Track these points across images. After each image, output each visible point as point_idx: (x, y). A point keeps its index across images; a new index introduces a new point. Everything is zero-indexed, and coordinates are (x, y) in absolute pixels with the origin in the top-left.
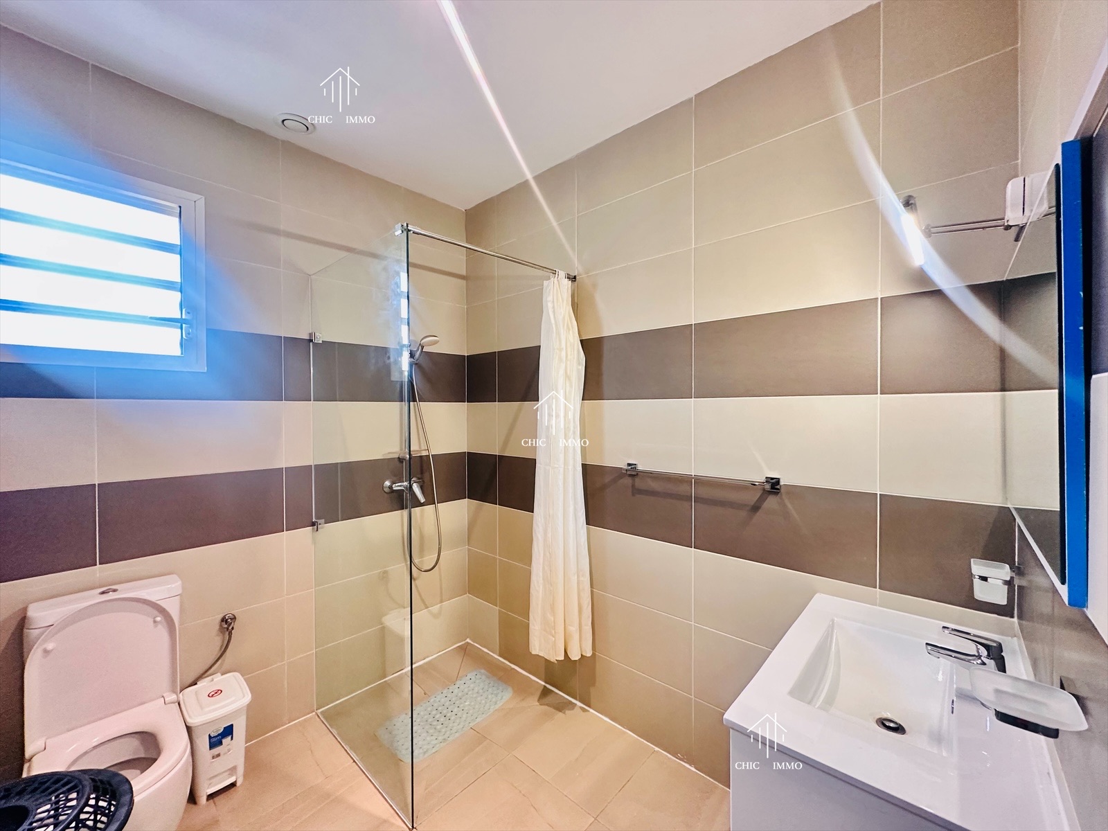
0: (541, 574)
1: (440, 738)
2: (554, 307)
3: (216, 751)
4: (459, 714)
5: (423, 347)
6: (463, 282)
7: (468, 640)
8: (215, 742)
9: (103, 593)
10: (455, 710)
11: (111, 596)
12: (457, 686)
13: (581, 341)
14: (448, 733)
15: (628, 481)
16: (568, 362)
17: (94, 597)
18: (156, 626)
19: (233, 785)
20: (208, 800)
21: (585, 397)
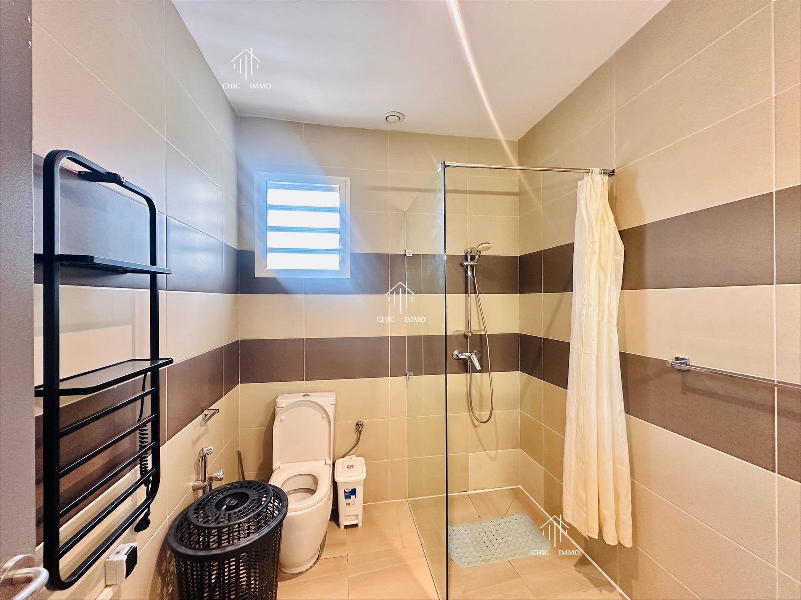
0: (574, 450)
1: (483, 558)
2: (586, 204)
3: (348, 501)
4: (502, 545)
5: (480, 253)
6: (517, 198)
7: (520, 486)
8: (348, 497)
9: (304, 396)
10: (500, 540)
11: (307, 398)
12: (504, 521)
13: (620, 232)
14: (490, 556)
15: (678, 377)
16: (603, 254)
17: (299, 398)
18: (323, 420)
19: (357, 525)
20: (344, 528)
21: (625, 287)
